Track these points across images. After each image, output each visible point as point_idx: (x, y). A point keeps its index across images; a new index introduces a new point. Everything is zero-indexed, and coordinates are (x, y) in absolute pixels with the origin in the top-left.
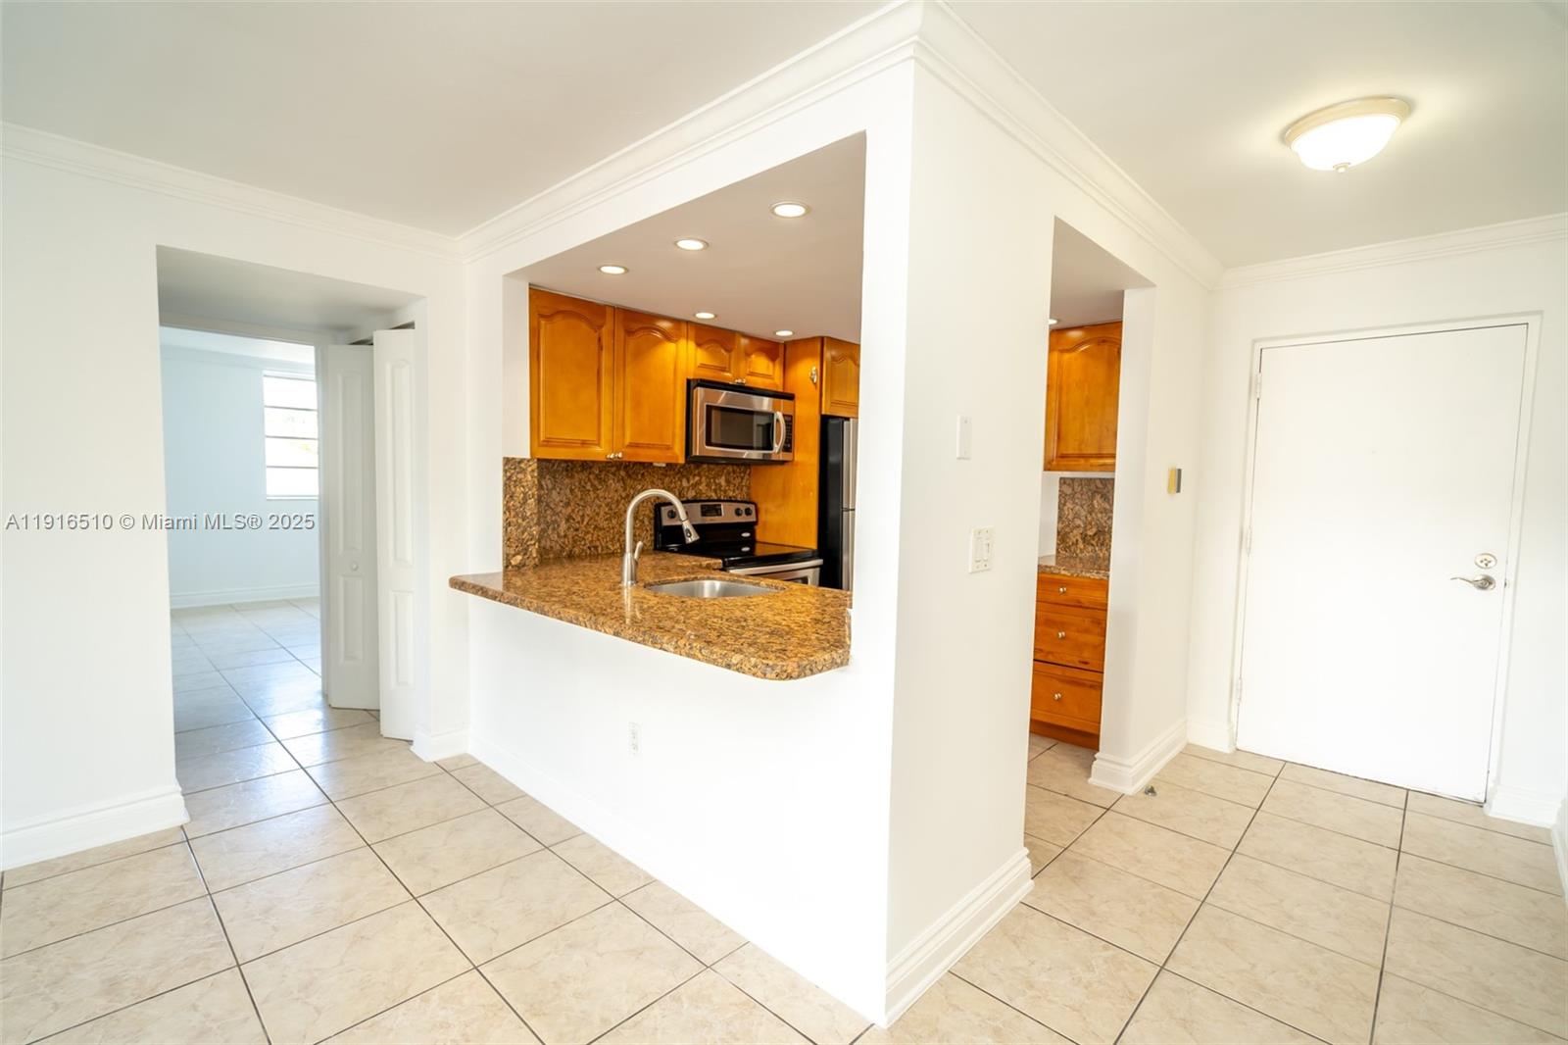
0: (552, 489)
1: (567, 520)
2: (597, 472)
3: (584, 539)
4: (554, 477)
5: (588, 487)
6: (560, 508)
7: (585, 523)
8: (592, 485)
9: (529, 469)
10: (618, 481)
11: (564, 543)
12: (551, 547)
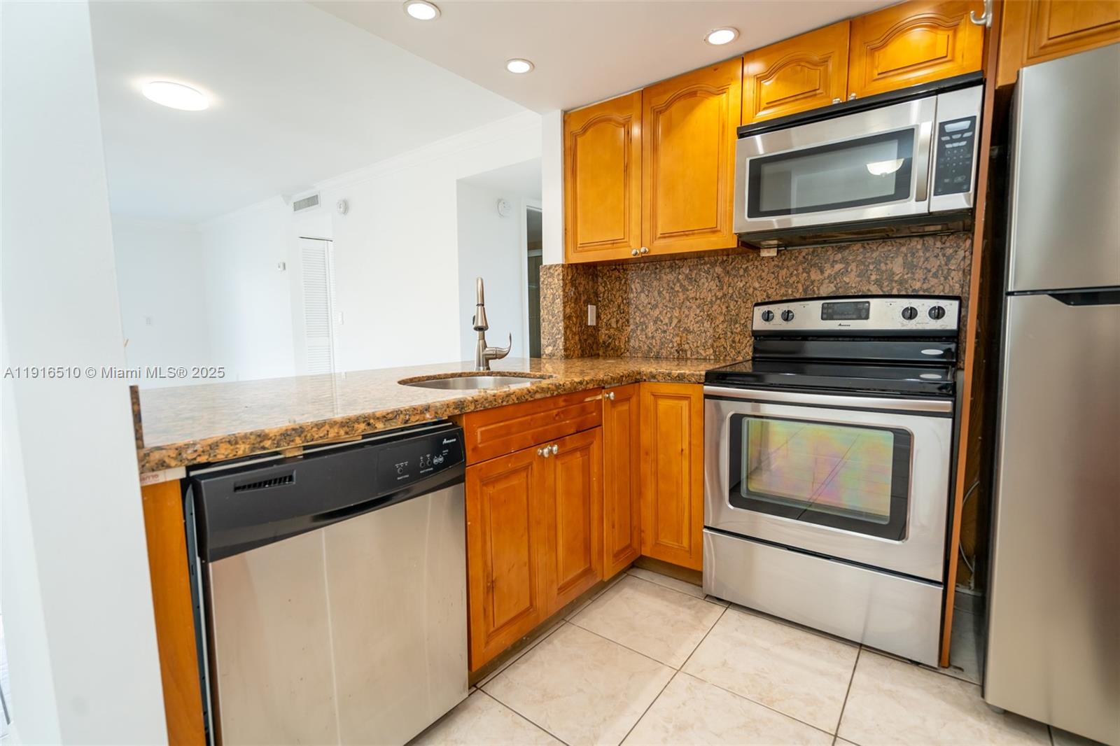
0: (641, 292)
1: (655, 322)
2: (688, 271)
3: (672, 342)
4: (643, 281)
5: (677, 288)
6: (648, 311)
7: (673, 325)
8: (682, 286)
9: (556, 273)
10: (713, 279)
11: (652, 344)
12: (640, 347)
